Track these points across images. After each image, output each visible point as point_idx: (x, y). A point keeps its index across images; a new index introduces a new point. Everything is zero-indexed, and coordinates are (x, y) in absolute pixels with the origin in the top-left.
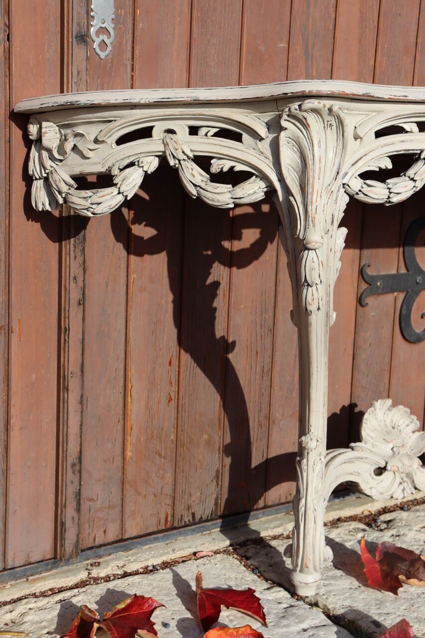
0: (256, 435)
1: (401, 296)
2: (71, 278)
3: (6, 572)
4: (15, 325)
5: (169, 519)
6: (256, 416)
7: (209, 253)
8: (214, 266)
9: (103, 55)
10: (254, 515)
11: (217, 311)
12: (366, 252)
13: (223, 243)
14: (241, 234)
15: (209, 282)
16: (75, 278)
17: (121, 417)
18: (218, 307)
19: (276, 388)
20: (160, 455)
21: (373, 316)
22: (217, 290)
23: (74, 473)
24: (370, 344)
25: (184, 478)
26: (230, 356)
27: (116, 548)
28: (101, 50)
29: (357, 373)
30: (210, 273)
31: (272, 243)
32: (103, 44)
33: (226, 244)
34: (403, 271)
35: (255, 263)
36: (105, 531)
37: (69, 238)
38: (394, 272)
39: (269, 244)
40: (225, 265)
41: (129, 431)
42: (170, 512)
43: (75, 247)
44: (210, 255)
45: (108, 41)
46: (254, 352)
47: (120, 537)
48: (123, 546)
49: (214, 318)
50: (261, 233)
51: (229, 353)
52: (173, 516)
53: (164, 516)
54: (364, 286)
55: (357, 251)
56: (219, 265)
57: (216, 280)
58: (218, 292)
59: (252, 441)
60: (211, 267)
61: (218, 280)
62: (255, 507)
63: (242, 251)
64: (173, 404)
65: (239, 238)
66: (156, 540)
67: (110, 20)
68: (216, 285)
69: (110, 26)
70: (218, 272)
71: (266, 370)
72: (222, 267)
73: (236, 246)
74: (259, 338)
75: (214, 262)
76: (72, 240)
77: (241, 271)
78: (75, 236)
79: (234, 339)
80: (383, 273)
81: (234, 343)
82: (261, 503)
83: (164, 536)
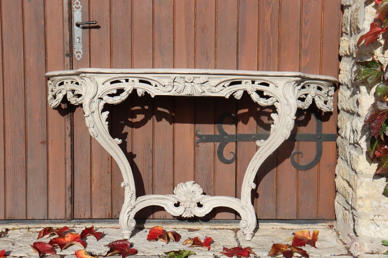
0: (147, 190)
1: (218, 144)
2: (66, 128)
3: (48, 220)
4: (50, 141)
5: (110, 215)
6: (147, 183)
7: (123, 122)
8: (125, 127)
9: (79, 59)
10: (148, 221)
11: (128, 143)
12: (197, 125)
13: (129, 119)
14: (136, 116)
15: (123, 132)
16: (67, 128)
17: (89, 176)
18: (128, 142)
19: (156, 174)
20: (106, 192)
21: (203, 151)
22: (127, 135)
23: (69, 191)
24: (202, 162)
25: (116, 201)
26: (134, 160)
27: (89, 221)
28: (78, 58)
29: (196, 173)
30: (123, 129)
31: (150, 120)
32: (78, 56)
33: (130, 120)
34: (218, 133)
35: (143, 127)
36: (84, 214)
37: (65, 115)
38: (213, 134)
39: (149, 120)
40: (130, 127)
41: (93, 181)
42: (110, 213)
43: (67, 118)
44: (123, 123)
45: (80, 55)
46: (145, 159)
47: (90, 218)
48: (91, 221)
49: (126, 145)
50: (145, 116)
51: (134, 158)
52: (112, 214)
53: (108, 214)
54: (197, 139)
55: (193, 125)
56: (128, 127)
57: (126, 132)
58: (128, 136)
59: (146, 192)
60: (124, 127)
61: (128, 132)
62: (149, 218)
63: (137, 122)
64: (110, 173)
65: (136, 117)
66: (105, 221)
67: (81, 49)
68: (126, 134)
69: (81, 51)
70: (127, 129)
71: (150, 166)
72: (129, 128)
73: (135, 120)
74: (147, 155)
75: (125, 126)
76: (66, 116)
77: (137, 129)
78: (67, 114)
79: (135, 153)
80: (207, 134)
81: (135, 155)
82: (151, 217)
83: (108, 221)
